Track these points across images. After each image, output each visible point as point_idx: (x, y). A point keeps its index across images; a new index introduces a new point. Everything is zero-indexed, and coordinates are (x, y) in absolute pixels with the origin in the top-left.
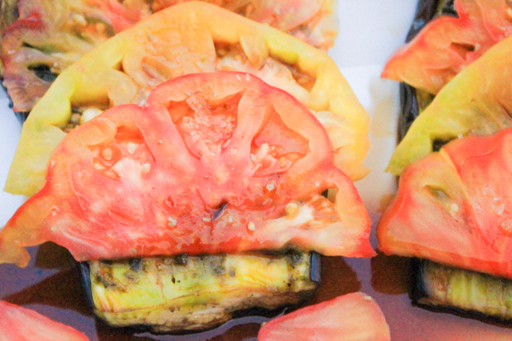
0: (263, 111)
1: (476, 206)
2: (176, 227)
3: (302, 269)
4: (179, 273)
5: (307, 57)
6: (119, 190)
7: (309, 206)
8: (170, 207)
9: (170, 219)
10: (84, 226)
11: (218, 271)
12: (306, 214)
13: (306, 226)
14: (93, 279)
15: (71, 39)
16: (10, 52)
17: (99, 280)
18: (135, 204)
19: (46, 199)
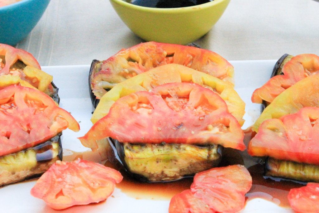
0: (200, 97)
1: (289, 132)
2: (160, 131)
3: (214, 151)
4: (161, 149)
5: (219, 83)
6: (138, 117)
7: (218, 127)
8: (159, 124)
9: (159, 128)
10: (123, 129)
11: (178, 148)
12: (216, 130)
13: (217, 133)
14: (125, 148)
15: (121, 79)
16: (96, 82)
17: (127, 148)
18: (144, 122)
19: (108, 118)
